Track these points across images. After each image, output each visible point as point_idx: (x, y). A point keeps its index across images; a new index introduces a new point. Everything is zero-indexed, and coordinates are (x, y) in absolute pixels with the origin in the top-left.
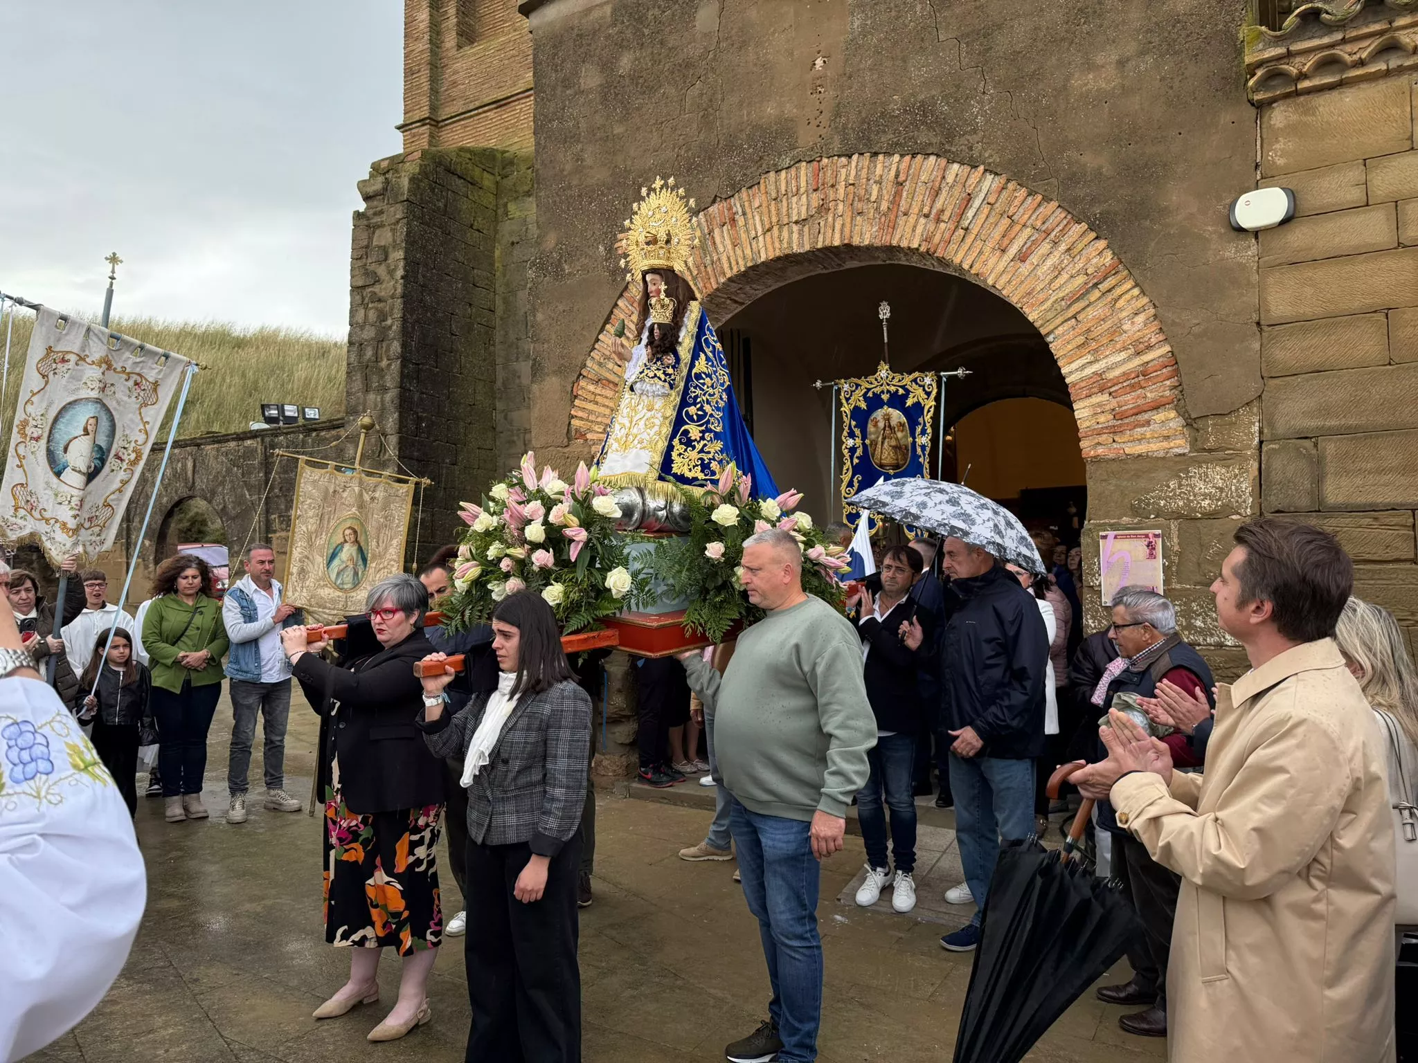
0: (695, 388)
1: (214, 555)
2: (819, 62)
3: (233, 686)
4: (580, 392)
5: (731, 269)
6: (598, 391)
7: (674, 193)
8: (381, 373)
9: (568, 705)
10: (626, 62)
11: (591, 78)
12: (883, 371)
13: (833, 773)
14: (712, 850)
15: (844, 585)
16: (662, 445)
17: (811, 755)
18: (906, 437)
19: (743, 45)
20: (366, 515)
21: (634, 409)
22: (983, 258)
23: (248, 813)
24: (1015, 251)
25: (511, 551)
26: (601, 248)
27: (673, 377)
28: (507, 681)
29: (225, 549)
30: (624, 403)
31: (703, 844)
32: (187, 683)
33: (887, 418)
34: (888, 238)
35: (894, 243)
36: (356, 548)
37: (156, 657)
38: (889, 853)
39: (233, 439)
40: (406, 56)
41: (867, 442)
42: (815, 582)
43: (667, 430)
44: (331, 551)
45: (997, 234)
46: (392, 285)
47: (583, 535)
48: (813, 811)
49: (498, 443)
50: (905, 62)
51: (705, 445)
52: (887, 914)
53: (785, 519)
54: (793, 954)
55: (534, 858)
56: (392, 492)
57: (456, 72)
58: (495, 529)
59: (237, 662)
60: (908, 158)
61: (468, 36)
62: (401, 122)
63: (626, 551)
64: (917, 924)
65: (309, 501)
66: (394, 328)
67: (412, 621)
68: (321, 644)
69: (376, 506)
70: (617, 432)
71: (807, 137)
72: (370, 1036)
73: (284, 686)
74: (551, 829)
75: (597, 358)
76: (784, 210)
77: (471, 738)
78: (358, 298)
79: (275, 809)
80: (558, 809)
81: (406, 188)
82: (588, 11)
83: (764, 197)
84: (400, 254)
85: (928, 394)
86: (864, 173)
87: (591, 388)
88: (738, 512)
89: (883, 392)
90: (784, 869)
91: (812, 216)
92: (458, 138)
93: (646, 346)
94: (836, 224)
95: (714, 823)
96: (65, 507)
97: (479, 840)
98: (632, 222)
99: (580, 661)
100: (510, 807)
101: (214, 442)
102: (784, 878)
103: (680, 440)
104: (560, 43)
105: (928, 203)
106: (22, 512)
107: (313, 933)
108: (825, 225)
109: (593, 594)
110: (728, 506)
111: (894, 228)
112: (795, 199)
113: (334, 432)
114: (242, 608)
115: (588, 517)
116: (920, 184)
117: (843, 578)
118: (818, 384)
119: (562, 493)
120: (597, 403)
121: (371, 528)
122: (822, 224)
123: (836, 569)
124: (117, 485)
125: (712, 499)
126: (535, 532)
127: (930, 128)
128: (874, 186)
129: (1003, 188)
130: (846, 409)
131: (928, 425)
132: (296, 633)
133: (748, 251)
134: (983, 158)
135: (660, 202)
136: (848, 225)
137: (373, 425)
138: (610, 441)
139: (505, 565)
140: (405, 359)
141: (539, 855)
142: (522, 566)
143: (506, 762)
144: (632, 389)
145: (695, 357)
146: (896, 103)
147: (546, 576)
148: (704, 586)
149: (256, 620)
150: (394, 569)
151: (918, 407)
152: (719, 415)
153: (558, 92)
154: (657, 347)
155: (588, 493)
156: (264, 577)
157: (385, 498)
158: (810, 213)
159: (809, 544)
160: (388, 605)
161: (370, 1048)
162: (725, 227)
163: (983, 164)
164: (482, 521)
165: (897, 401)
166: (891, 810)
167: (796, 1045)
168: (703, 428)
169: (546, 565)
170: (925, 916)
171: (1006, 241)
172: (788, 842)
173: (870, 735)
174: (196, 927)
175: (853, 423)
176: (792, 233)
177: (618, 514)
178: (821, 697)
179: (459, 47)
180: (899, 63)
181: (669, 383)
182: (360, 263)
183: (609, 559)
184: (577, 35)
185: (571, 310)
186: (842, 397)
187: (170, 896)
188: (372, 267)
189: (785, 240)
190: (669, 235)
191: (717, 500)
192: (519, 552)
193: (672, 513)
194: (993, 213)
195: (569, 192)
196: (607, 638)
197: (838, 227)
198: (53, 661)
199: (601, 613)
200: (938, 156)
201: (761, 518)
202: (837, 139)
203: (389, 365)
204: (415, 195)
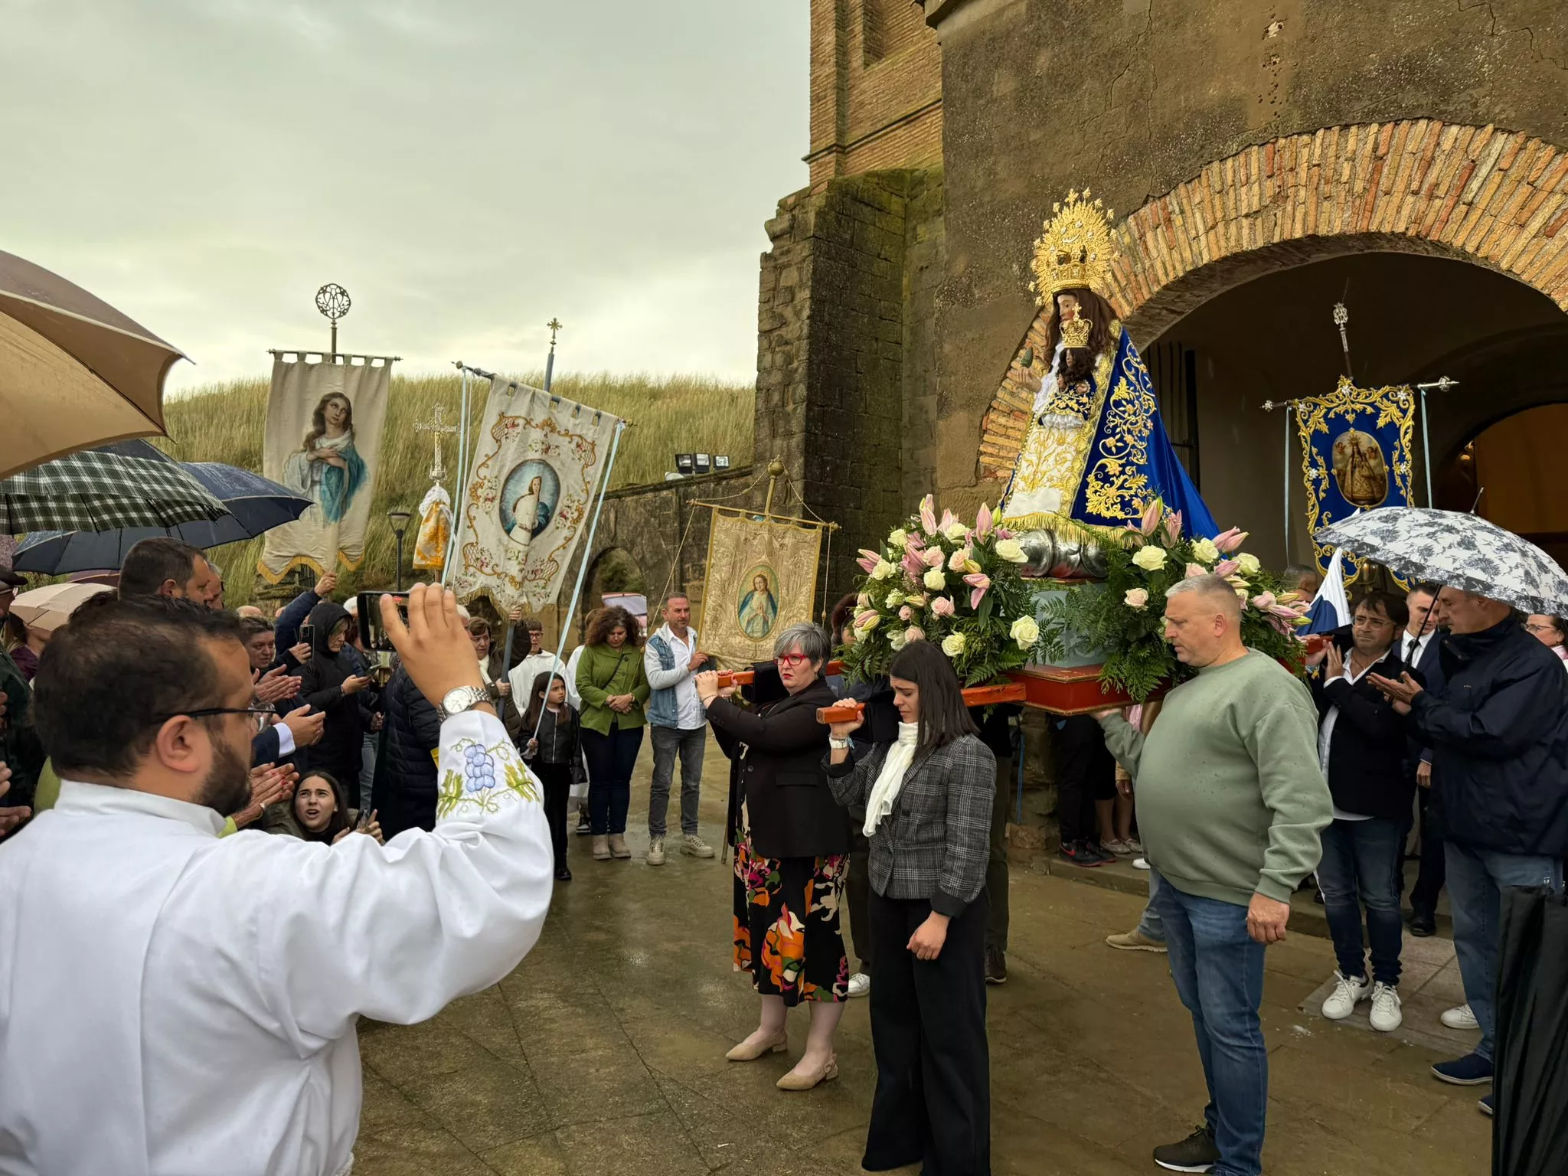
0: (1114, 417)
1: (634, 604)
2: (1273, 28)
3: (654, 730)
4: (990, 426)
5: (1167, 275)
6: (1010, 424)
7: (1090, 205)
8: (787, 417)
9: (971, 760)
10: (1043, 61)
11: (1004, 84)
12: (1345, 387)
13: (1274, 852)
14: (1144, 938)
15: (1302, 640)
16: (1075, 482)
17: (1251, 833)
18: (1380, 465)
19: (1179, 23)
20: (776, 562)
21: (1043, 444)
22: (1494, 237)
23: (666, 856)
24: (1538, 226)
25: (909, 599)
26: (1015, 267)
27: (1087, 406)
28: (909, 731)
29: (643, 599)
30: (1031, 438)
31: (1135, 932)
32: (614, 726)
33: (1355, 443)
34: (1365, 223)
35: (1373, 228)
36: (765, 596)
37: (587, 700)
38: (1366, 959)
39: (651, 490)
40: (813, 82)
41: (1334, 471)
42: (1264, 635)
43: (1080, 465)
44: (742, 599)
45: (1513, 205)
46: (798, 327)
47: (985, 582)
48: (1251, 895)
49: (903, 484)
50: (1385, 12)
51: (1125, 480)
52: (1360, 1030)
53: (1225, 562)
54: (1230, 1054)
55: (933, 915)
56: (799, 537)
57: (863, 92)
58: (894, 577)
59: (656, 708)
60: (1390, 126)
61: (875, 52)
62: (807, 152)
63: (1033, 599)
64: (1401, 1046)
65: (722, 549)
66: (800, 370)
67: (817, 668)
68: (730, 689)
69: (786, 553)
70: (1025, 470)
71: (1258, 117)
72: (780, 1083)
73: (699, 733)
74: (952, 888)
75: (1009, 387)
76: (1231, 204)
77: (871, 788)
78: (765, 343)
79: (690, 854)
80: (960, 868)
81: (812, 223)
82: (1000, 12)
83: (1206, 191)
84: (807, 293)
85: (1404, 412)
86: (1331, 152)
87: (1002, 420)
88: (1165, 554)
89: (1347, 412)
90: (1218, 958)
91: (1266, 207)
92: (866, 162)
93: (1057, 374)
94: (1297, 214)
95: (1147, 910)
96: (514, 562)
97: (881, 892)
98: (1042, 242)
99: (985, 717)
100: (912, 861)
101: (633, 494)
102: (1219, 968)
103: (1096, 476)
104: (971, 50)
105: (1417, 177)
106: (472, 570)
107: (725, 978)
108: (1283, 216)
109: (996, 645)
110: (1153, 547)
111: (1372, 212)
112: (1244, 190)
113: (742, 480)
114: (661, 655)
115: (991, 563)
116: (1406, 155)
117: (1301, 630)
118: (1268, 405)
119: (962, 538)
120: (1008, 437)
121: (781, 576)
122: (1279, 214)
123: (1293, 618)
124: (561, 542)
125: (1134, 539)
126: (935, 579)
127: (1418, 86)
128: (1345, 164)
129: (1521, 149)
130: (1305, 433)
131: (1406, 450)
132: (709, 677)
133: (1187, 254)
134: (1492, 115)
135: (1074, 216)
136: (1312, 213)
137: (781, 471)
138: (1017, 480)
139: (904, 613)
140: (810, 403)
141: (940, 913)
142: (921, 615)
143: (907, 814)
144: (1040, 422)
145: (1114, 382)
146: (1372, 66)
147: (946, 625)
148: (1124, 637)
149: (673, 667)
150: (803, 618)
151: (1393, 429)
152: (1143, 445)
153: (969, 104)
154: (1069, 374)
155: (991, 537)
156: (680, 625)
157: (794, 545)
158: (1264, 204)
159: (1255, 590)
160: (796, 651)
161: (779, 1095)
162: (1159, 230)
163: (1492, 121)
164: (880, 568)
165: (1366, 421)
166: (1367, 907)
167: (1233, 1157)
168: (1123, 461)
169: (946, 614)
170: (1413, 1038)
171: (1525, 214)
172: (1223, 928)
173: (1323, 811)
174: (621, 960)
175: (1315, 450)
176: (1242, 227)
177: (1024, 559)
178: (1263, 764)
179: (866, 65)
180: (1376, 14)
181: (1084, 413)
182: (767, 306)
183: (1014, 608)
184: (990, 39)
185: (981, 339)
186: (1298, 419)
187: (598, 928)
188: (778, 310)
189: (1233, 238)
190: (1084, 251)
191: (1139, 541)
192: (918, 600)
193: (1086, 557)
194: (1507, 181)
195: (980, 211)
196: (1013, 693)
197: (1299, 216)
198: (502, 703)
199: (1006, 665)
200: (1430, 119)
201: (1193, 560)
202: (1296, 114)
203: (795, 409)
204: (821, 229)
